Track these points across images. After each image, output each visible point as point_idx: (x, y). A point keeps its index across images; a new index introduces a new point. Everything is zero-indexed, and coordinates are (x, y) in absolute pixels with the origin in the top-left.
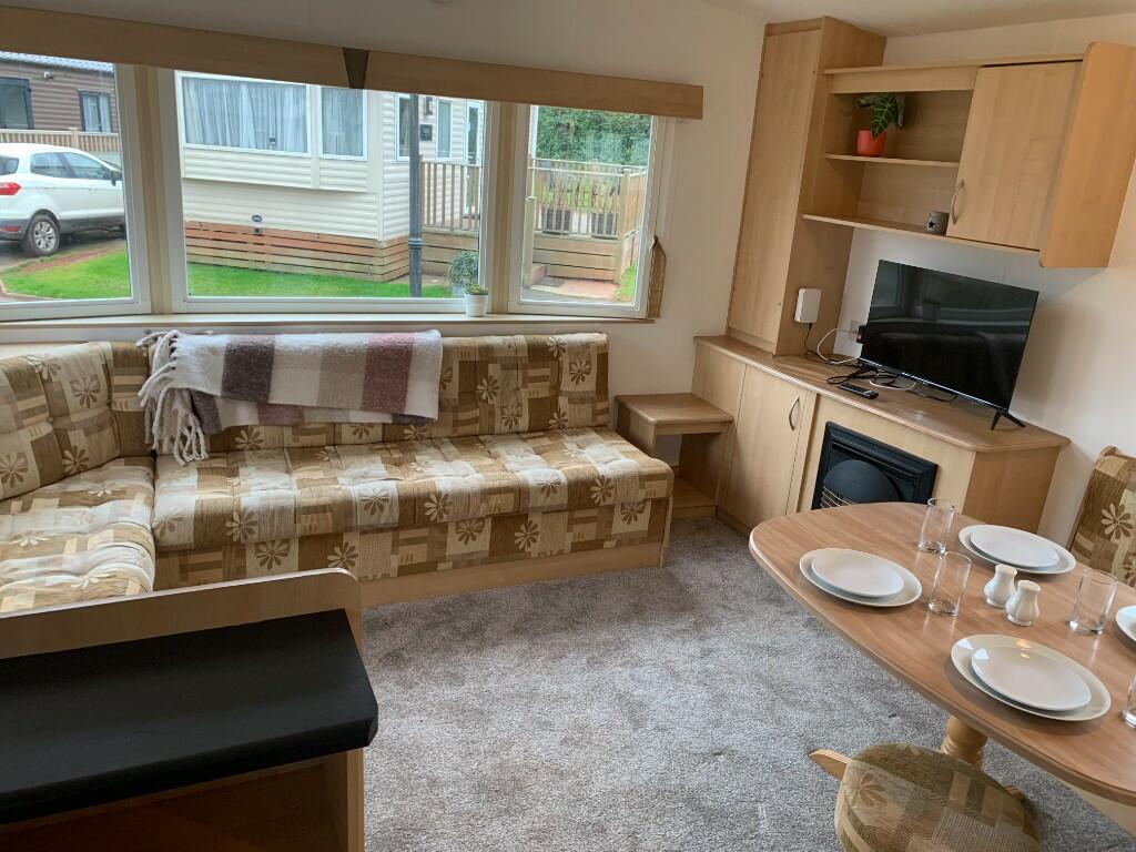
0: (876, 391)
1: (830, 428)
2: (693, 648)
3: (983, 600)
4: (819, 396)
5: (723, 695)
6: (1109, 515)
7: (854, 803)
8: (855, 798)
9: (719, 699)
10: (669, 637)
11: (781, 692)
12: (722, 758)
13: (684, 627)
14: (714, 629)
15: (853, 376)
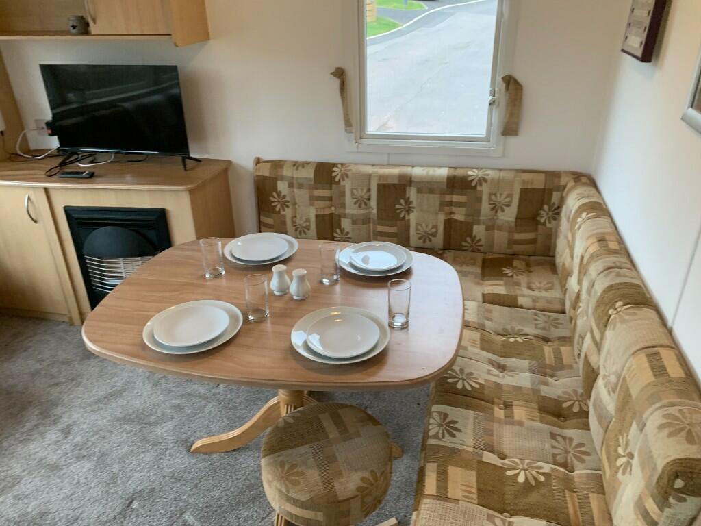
0: (92, 170)
1: (69, 211)
2: (53, 435)
3: (271, 294)
4: (46, 189)
5: (104, 455)
6: (274, 199)
7: (288, 491)
8: (287, 487)
9: (102, 461)
10: (26, 441)
11: (140, 421)
12: (135, 505)
13: (35, 423)
14: (60, 408)
15: (62, 165)
